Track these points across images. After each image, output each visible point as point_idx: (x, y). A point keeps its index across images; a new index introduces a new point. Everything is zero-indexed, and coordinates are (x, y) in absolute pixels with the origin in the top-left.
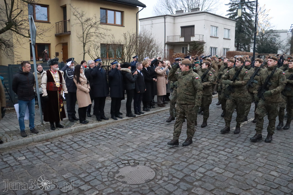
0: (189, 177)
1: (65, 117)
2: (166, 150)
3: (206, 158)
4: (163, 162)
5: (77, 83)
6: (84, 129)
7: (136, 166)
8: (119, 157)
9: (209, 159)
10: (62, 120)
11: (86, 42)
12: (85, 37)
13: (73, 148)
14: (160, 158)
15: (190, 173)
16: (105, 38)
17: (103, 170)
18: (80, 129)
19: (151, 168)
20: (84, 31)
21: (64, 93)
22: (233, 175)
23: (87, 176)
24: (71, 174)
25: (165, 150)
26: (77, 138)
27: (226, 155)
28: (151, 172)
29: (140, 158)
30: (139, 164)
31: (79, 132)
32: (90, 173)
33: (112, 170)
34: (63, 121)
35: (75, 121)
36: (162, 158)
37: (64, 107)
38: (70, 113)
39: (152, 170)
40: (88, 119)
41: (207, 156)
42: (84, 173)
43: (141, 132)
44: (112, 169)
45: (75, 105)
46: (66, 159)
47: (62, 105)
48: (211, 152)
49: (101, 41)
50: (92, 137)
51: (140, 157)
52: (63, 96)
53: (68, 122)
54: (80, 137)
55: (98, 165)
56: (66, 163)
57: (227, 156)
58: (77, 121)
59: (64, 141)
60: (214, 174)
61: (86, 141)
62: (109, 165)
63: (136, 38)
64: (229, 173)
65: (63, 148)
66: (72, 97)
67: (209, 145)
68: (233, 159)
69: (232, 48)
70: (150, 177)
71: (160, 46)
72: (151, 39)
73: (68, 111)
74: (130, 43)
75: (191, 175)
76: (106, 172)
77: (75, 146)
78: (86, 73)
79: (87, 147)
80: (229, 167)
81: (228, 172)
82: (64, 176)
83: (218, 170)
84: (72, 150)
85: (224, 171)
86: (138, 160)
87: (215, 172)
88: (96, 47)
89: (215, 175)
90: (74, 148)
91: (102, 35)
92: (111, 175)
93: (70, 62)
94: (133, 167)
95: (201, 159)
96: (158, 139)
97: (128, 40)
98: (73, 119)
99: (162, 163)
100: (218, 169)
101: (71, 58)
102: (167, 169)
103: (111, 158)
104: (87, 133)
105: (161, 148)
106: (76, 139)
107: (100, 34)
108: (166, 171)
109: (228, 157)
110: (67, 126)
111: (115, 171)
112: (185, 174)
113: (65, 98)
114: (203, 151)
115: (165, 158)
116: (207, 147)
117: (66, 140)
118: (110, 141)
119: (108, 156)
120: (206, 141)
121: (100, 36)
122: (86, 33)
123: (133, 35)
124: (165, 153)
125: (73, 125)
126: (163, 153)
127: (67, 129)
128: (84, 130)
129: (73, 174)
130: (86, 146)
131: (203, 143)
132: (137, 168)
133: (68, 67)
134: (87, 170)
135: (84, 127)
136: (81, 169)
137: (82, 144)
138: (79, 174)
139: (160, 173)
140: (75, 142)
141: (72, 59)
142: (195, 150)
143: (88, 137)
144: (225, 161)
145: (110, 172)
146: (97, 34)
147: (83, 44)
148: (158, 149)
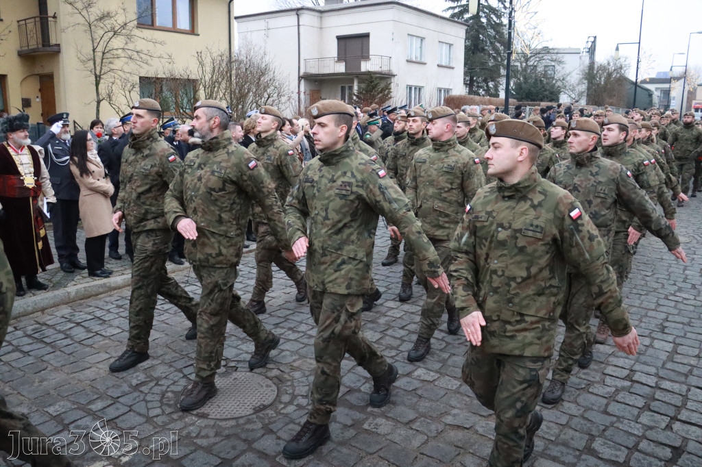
0: (357, 394)
1: (51, 262)
2: (303, 332)
3: (396, 348)
4: (294, 361)
5: (82, 176)
6: (101, 290)
7: (231, 374)
8: (190, 355)
9: (404, 350)
10: (44, 270)
11: (101, 71)
12: (98, 61)
13: (72, 339)
14: (287, 353)
15: (359, 384)
16: (150, 62)
17: (151, 389)
18: (90, 290)
19: (267, 378)
20: (96, 45)
21: (45, 201)
22: (459, 383)
23: (108, 406)
24: (69, 405)
25: (299, 332)
26: (82, 313)
27: (442, 340)
28: (267, 386)
29: (241, 354)
30: (239, 369)
31: (89, 297)
32: (118, 397)
33: (173, 388)
34: (46, 272)
35: (77, 270)
36: (292, 352)
37: (49, 237)
38: (63, 253)
39: (270, 381)
40: (111, 266)
41: (398, 342)
42: (102, 400)
43: (243, 293)
44: (173, 384)
45: (76, 231)
46: (57, 367)
47: (42, 232)
48: (407, 332)
49: (141, 70)
50: (121, 310)
51: (241, 352)
52: (45, 210)
53: (59, 274)
54: (90, 310)
55: (137, 376)
56: (54, 378)
57: (444, 341)
58: (83, 272)
59: (48, 323)
60: (417, 384)
61: (105, 319)
62: (164, 375)
63: (227, 64)
64: (449, 380)
65: (45, 340)
66: (68, 211)
67: (404, 317)
68: (459, 348)
69: (459, 89)
70: (264, 399)
71: (287, 83)
72: (263, 66)
73: (57, 248)
74: (212, 77)
75: (362, 388)
76: (157, 394)
77: (79, 333)
78: (101, 152)
79: (108, 334)
80: (450, 366)
81: (447, 378)
82: (51, 410)
83: (424, 374)
84: (71, 343)
85: (438, 375)
86: (236, 359)
87: (418, 378)
88: (129, 85)
89: (418, 386)
90: (76, 338)
91: (142, 55)
92: (169, 401)
93: (60, 123)
94: (223, 378)
95: (384, 350)
96: (284, 306)
97: (208, 69)
98: (71, 266)
99: (292, 364)
100: (425, 371)
101: (62, 114)
102: (304, 379)
103: (170, 357)
104: (108, 299)
105: (290, 329)
106: (79, 317)
107: (137, 52)
108: (302, 382)
109: (448, 344)
110: (57, 286)
111: (179, 389)
112: (347, 387)
113: (48, 215)
114: (390, 332)
115: (300, 351)
116: (400, 321)
117: (55, 319)
118: (166, 318)
119: (160, 352)
120: (396, 309)
121: (138, 59)
122: (100, 49)
123: (221, 56)
124: (300, 340)
125: (73, 280)
126: (295, 340)
127: (56, 292)
128: (101, 293)
129: (74, 403)
130: (106, 332)
131: (389, 314)
132: (233, 378)
133: (53, 136)
134: (111, 390)
135: (101, 286)
136: (95, 390)
137: (97, 328)
138: (90, 402)
139: (288, 389)
140: (78, 324)
141: (65, 116)
142: (371, 329)
143: (111, 310)
144: (441, 353)
145: (166, 391)
146: (129, 52)
147: (93, 78)
148: (283, 331)
